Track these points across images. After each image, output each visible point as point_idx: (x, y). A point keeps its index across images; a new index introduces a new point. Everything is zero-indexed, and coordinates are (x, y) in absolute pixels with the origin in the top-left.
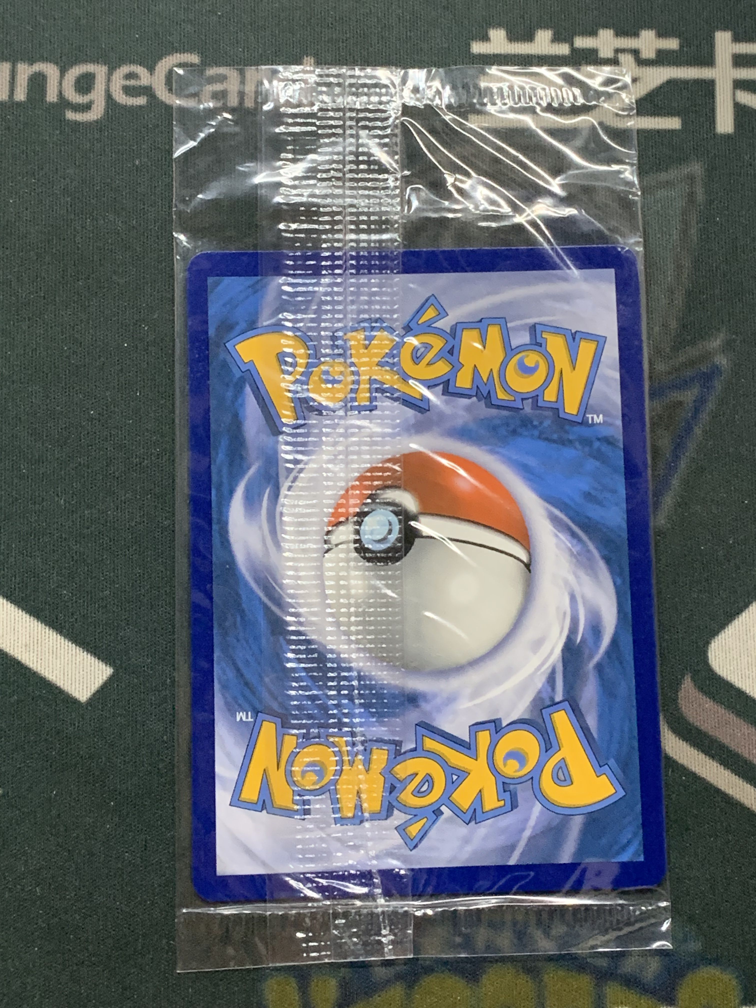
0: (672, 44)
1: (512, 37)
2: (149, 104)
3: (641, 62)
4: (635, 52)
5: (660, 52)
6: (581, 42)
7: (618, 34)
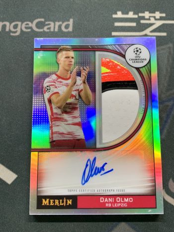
0: (164, 15)
1: (123, 13)
2: (31, 31)
3: (156, 19)
4: (154, 17)
5: (160, 17)
6: (140, 15)
7: (150, 13)
